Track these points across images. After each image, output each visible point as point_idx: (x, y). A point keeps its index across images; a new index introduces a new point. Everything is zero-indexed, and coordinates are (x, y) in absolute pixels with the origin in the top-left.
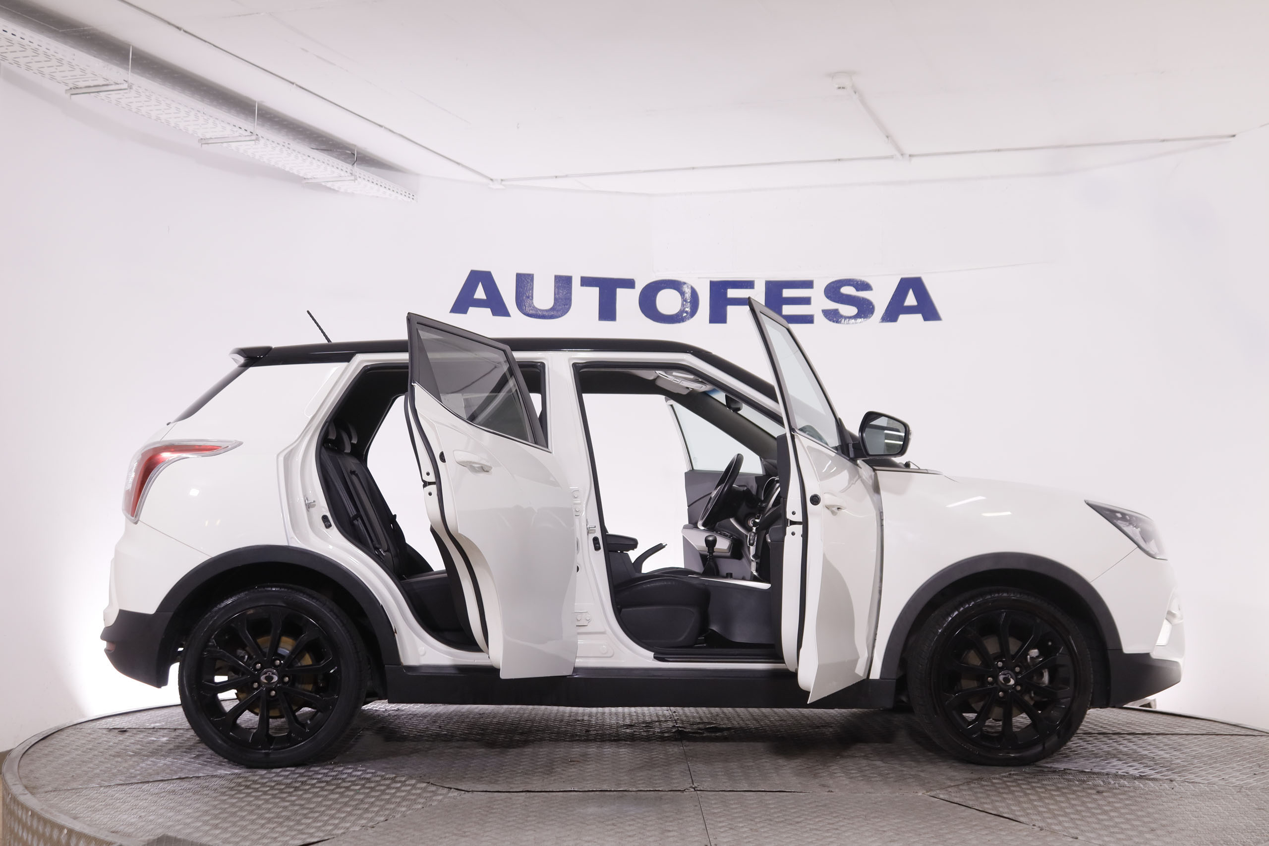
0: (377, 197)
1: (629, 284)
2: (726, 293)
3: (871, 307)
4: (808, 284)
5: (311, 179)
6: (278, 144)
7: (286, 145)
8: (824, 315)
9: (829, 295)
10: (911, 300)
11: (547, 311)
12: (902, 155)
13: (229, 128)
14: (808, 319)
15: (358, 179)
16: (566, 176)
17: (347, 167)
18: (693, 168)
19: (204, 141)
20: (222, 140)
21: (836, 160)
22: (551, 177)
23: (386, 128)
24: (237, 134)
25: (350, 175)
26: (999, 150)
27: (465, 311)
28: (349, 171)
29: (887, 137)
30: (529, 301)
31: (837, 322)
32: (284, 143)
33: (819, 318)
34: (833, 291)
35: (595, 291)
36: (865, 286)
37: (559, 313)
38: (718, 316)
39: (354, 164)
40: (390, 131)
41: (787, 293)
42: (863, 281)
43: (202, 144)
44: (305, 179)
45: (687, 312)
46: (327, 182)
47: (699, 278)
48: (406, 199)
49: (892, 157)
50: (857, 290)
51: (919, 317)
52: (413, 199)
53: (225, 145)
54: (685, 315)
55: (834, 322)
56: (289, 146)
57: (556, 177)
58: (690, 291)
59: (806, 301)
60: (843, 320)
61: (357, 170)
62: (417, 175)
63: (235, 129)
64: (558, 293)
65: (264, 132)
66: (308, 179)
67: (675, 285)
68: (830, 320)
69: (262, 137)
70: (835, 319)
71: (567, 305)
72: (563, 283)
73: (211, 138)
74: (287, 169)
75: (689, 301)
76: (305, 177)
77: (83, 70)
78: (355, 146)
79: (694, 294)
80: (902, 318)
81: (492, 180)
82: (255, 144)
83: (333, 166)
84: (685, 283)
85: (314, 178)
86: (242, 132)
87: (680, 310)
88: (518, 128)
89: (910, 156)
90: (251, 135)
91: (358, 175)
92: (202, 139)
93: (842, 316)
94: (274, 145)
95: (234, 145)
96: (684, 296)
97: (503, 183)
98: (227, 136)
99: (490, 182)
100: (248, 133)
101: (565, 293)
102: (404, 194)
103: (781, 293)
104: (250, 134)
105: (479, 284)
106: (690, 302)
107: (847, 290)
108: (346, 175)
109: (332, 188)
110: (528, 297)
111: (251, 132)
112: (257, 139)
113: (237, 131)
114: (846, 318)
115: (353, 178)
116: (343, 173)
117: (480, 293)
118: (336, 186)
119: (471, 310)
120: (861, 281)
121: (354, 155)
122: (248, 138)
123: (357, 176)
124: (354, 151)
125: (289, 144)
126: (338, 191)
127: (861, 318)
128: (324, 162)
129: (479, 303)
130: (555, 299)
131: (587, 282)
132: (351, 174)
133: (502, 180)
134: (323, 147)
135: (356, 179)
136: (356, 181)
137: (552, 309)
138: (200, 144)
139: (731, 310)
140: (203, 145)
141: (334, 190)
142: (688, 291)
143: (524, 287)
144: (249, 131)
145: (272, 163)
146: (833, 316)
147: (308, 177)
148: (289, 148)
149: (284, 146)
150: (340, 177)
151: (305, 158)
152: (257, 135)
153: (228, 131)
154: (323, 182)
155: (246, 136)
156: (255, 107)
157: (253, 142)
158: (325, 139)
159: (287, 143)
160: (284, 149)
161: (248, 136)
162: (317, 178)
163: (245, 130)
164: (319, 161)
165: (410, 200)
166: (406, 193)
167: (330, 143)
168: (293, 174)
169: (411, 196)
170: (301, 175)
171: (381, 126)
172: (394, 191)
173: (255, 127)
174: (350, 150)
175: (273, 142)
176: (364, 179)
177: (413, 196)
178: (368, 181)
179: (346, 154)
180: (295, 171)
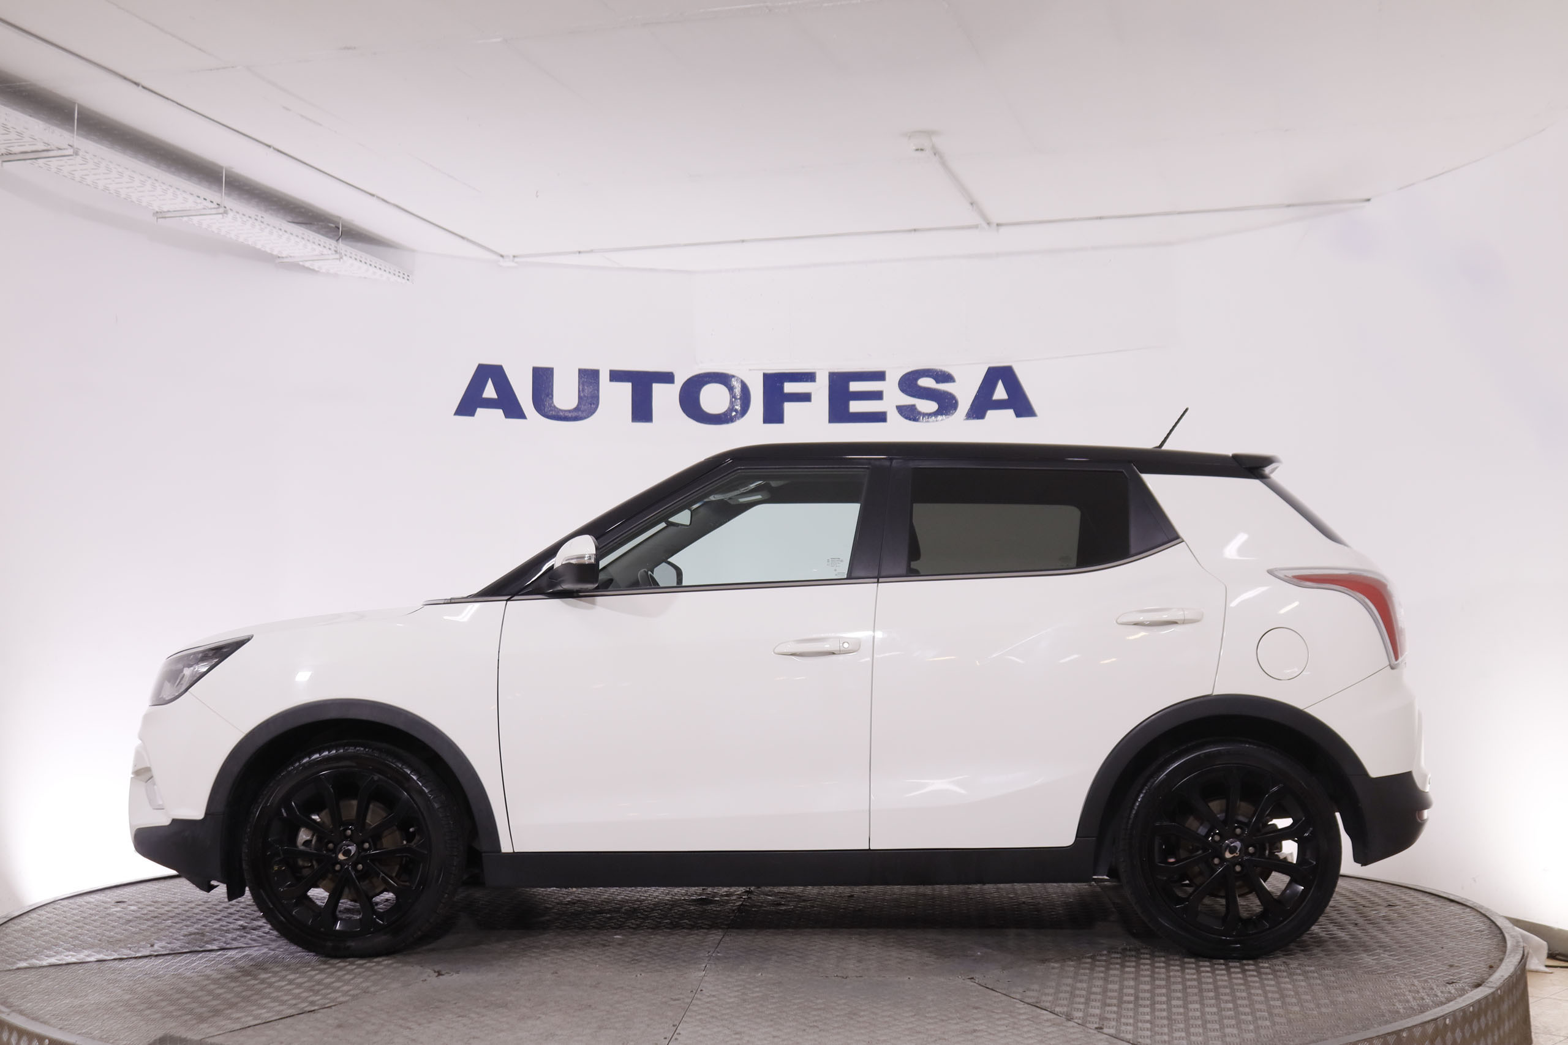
0: (365, 278)
1: (667, 378)
2: (782, 388)
3: (954, 401)
4: (880, 376)
5: (286, 257)
6: (250, 217)
7: (259, 218)
8: (899, 412)
9: (905, 388)
11: (570, 411)
12: (988, 224)
13: (191, 199)
16: (592, 251)
17: (331, 243)
18: (743, 241)
19: (159, 215)
20: (183, 213)
21: (910, 231)
22: (574, 253)
23: (378, 198)
24: (200, 206)
25: (334, 252)
26: (1101, 218)
28: (333, 248)
29: (972, 204)
32: (257, 216)
33: (893, 416)
34: (909, 383)
35: (626, 388)
38: (774, 415)
39: (337, 240)
40: (383, 200)
41: (855, 386)
42: (944, 372)
43: (157, 218)
44: (279, 257)
45: (736, 411)
46: (306, 261)
47: (750, 370)
48: (400, 280)
49: (976, 227)
50: (938, 382)
52: (408, 280)
53: (185, 219)
54: (734, 414)
56: (263, 220)
57: (579, 252)
58: (740, 386)
61: (343, 246)
62: (413, 251)
63: (198, 200)
64: (583, 390)
65: (232, 203)
66: (283, 257)
67: (723, 379)
69: (231, 210)
72: (589, 378)
73: (169, 211)
74: (259, 246)
75: (739, 397)
76: (280, 256)
77: (20, 134)
78: (340, 218)
81: (502, 256)
82: (223, 218)
83: (314, 243)
85: (291, 257)
86: (207, 204)
88: (537, 196)
89: (998, 225)
90: (218, 208)
91: (343, 252)
92: (157, 212)
93: (920, 413)
94: (245, 219)
95: (195, 219)
97: (516, 260)
98: (188, 209)
99: (501, 259)
100: (214, 205)
102: (397, 274)
104: (217, 206)
105: (487, 381)
106: (740, 399)
107: (926, 382)
108: (330, 252)
109: (311, 267)
111: (218, 204)
112: (226, 212)
113: (201, 203)
114: (924, 415)
115: (337, 256)
116: (326, 251)
117: (490, 392)
118: (316, 266)
119: (479, 411)
121: (339, 228)
122: (214, 211)
123: (343, 254)
124: (339, 223)
125: (262, 217)
126: (318, 272)
127: (942, 414)
128: (303, 238)
129: (489, 404)
130: (580, 398)
131: (617, 376)
132: (336, 251)
133: (514, 257)
134: (300, 220)
135: (341, 258)
136: (341, 260)
137: (577, 409)
138: (156, 218)
139: (789, 407)
140: (159, 220)
141: (313, 270)
144: (215, 203)
145: (241, 240)
147: (284, 256)
148: (262, 222)
149: (256, 219)
150: (322, 255)
151: (281, 233)
152: (225, 207)
153: (190, 203)
154: (302, 261)
155: (211, 209)
156: (222, 173)
157: (221, 216)
158: (303, 210)
159: (260, 216)
160: (257, 223)
161: (214, 208)
162: (294, 257)
163: (212, 202)
164: (297, 236)
165: (404, 281)
166: (399, 272)
167: (310, 214)
168: (265, 252)
169: (406, 277)
170: (275, 253)
171: (373, 195)
172: (385, 271)
173: (222, 198)
174: (333, 222)
175: (244, 215)
176: (351, 257)
177: (408, 276)
178: (356, 259)
179: (330, 227)
180: (268, 249)
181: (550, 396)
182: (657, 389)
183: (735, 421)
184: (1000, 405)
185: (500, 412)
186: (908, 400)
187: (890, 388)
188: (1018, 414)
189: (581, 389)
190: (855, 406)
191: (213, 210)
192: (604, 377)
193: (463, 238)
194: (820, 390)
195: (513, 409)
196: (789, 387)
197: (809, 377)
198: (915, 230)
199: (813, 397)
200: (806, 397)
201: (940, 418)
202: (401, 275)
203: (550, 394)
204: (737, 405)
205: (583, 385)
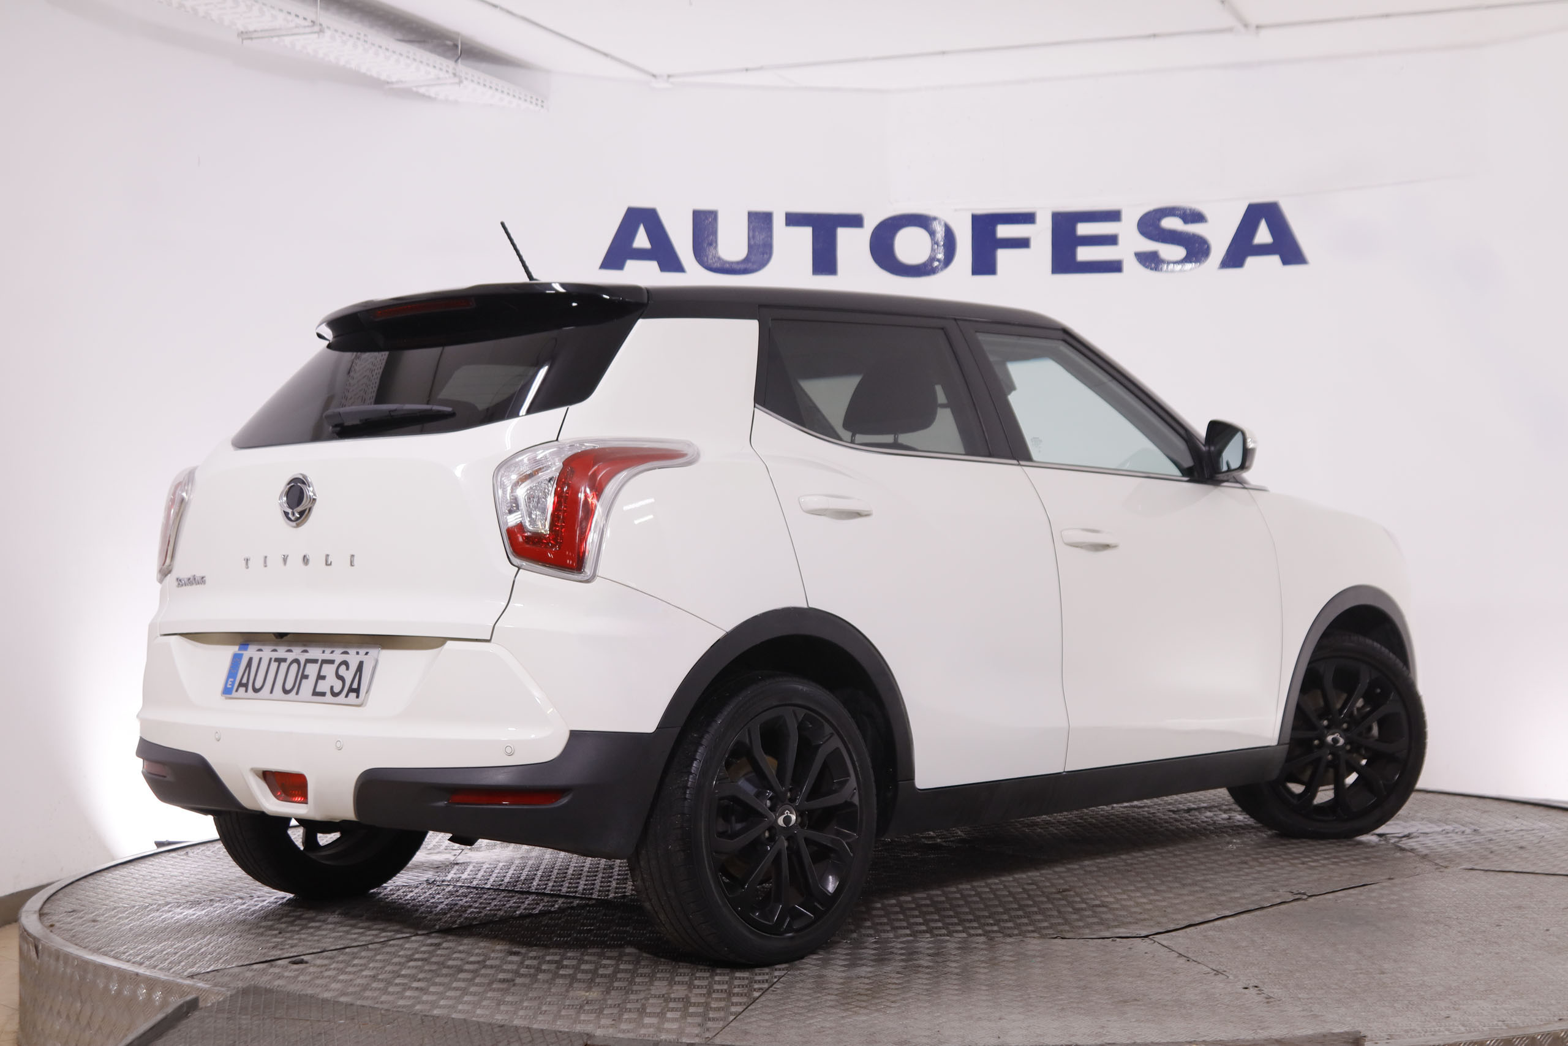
0: (490, 105)
1: (855, 221)
2: (994, 232)
4: (1113, 216)
5: (397, 82)
6: (350, 36)
7: (362, 37)
8: (1138, 260)
10: (1263, 235)
11: (738, 263)
12: (1246, 26)
13: (281, 15)
14: (1114, 267)
15: (465, 81)
16: (761, 68)
17: (447, 64)
18: (944, 53)
19: (245, 35)
20: (272, 33)
21: (1150, 36)
22: (740, 70)
23: (502, 9)
24: (292, 25)
25: (452, 75)
26: (1387, 16)
28: (451, 70)
29: (1223, 2)
31: (1156, 269)
32: (359, 34)
33: (1131, 265)
34: (1150, 225)
35: (806, 234)
36: (1196, 217)
38: (984, 264)
39: (458, 59)
40: (508, 11)
41: (1084, 229)
42: (1194, 210)
43: (242, 40)
44: (388, 83)
45: (938, 260)
46: (421, 86)
47: (956, 210)
48: (533, 107)
49: (1230, 30)
51: (1275, 259)
52: (542, 106)
53: (275, 39)
54: (936, 264)
55: (1151, 269)
56: (366, 38)
57: (747, 70)
58: (944, 230)
59: (1111, 240)
60: (1166, 266)
61: (463, 68)
62: (545, 71)
63: (290, 18)
64: (754, 237)
65: (329, 18)
66: (392, 83)
67: (921, 221)
68: (1147, 267)
69: (328, 27)
72: (760, 222)
73: (255, 31)
74: (363, 70)
75: (942, 243)
76: (389, 80)
78: (458, 34)
80: (1251, 261)
81: (654, 76)
82: (319, 38)
83: (428, 64)
84: (935, 219)
85: (402, 82)
86: (300, 21)
87: (930, 256)
89: (1258, 27)
90: (313, 25)
91: (463, 75)
92: (242, 32)
93: (1163, 261)
94: (344, 38)
95: (287, 40)
97: (671, 80)
98: (278, 27)
99: (653, 79)
100: (308, 23)
102: (529, 99)
103: (1074, 229)
104: (310, 24)
106: (944, 245)
107: (1171, 223)
108: (447, 76)
109: (427, 94)
111: (312, 21)
112: (321, 31)
113: (292, 20)
114: (1169, 263)
115: (457, 80)
116: (442, 74)
117: (641, 240)
118: (432, 92)
120: (1190, 210)
121: (458, 47)
122: (308, 30)
123: (463, 77)
124: (457, 40)
125: (365, 35)
126: (435, 99)
127: (1191, 262)
128: (415, 59)
130: (750, 247)
131: (794, 220)
132: (455, 75)
133: (669, 76)
134: (412, 37)
135: (461, 82)
136: (462, 85)
137: (746, 260)
139: (1003, 256)
140: (244, 41)
141: (430, 97)
144: (309, 20)
145: (342, 63)
146: (1150, 260)
148: (365, 41)
149: (358, 38)
150: (438, 79)
151: (388, 53)
152: (321, 25)
153: (280, 21)
154: (414, 87)
155: (305, 27)
157: (316, 35)
158: (415, 25)
159: (362, 34)
160: (360, 43)
161: (308, 26)
162: (405, 82)
163: (305, 18)
164: (408, 57)
165: (538, 108)
166: (531, 98)
167: (424, 30)
168: (372, 76)
169: (539, 102)
170: (384, 77)
171: (495, 6)
172: (514, 96)
173: (317, 12)
174: (451, 39)
175: (343, 33)
176: (472, 81)
177: (542, 101)
178: (479, 83)
179: (446, 45)
180: (374, 73)
181: (714, 245)
182: (843, 234)
183: (938, 272)
184: (1263, 250)
186: (1149, 246)
187: (1127, 232)
188: (1286, 261)
189: (751, 235)
190: (1084, 254)
191: (307, 28)
192: (779, 221)
193: (606, 55)
194: (1041, 234)
196: (1004, 231)
197: (1028, 218)
198: (1155, 36)
199: (1032, 243)
200: (1023, 243)
201: (1188, 266)
202: (534, 101)
203: (713, 243)
204: (940, 253)
205: (754, 231)
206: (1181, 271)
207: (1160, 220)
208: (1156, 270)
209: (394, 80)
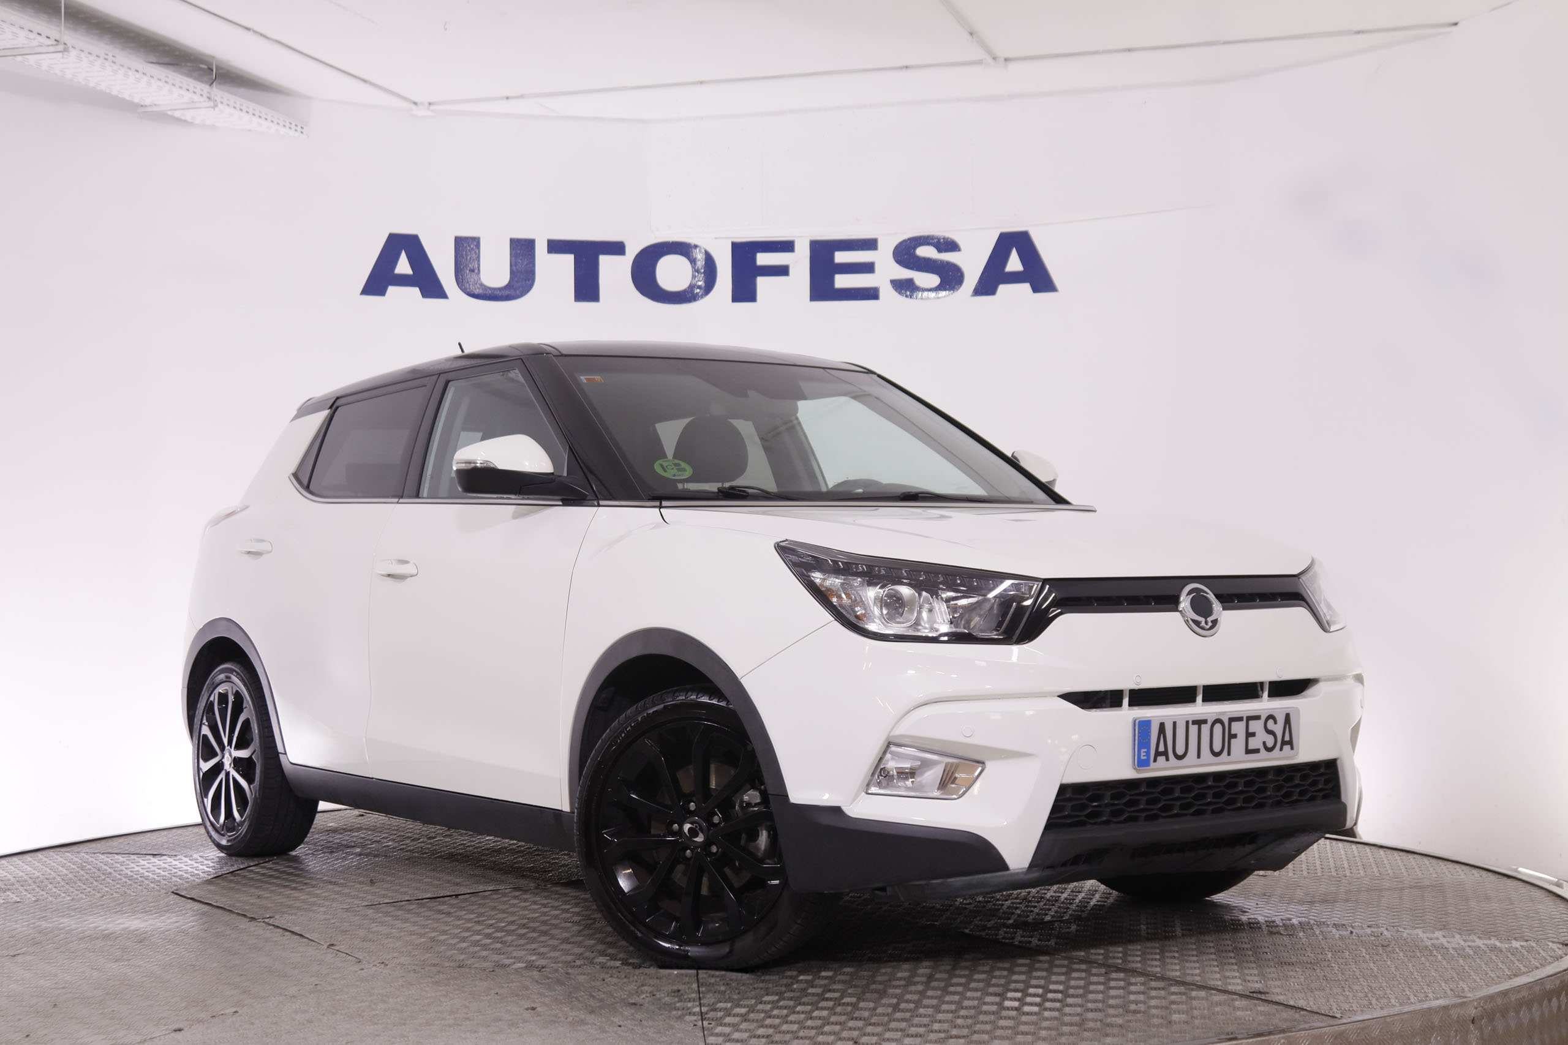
0: (250, 130)
1: (617, 248)
2: (754, 260)
4: (870, 244)
5: (150, 106)
6: (98, 56)
7: (110, 57)
10: (1014, 264)
11: (500, 289)
12: (995, 58)
13: (22, 34)
14: (871, 294)
15: (220, 105)
16: (522, 96)
17: (202, 87)
18: (701, 83)
20: (14, 52)
21: (901, 68)
22: (500, 98)
23: (255, 32)
24: (35, 43)
25: (207, 100)
26: (1129, 50)
27: (382, 292)
28: (205, 94)
29: (971, 34)
30: (474, 275)
32: (107, 54)
33: (887, 292)
34: (905, 254)
35: (568, 260)
36: (950, 246)
37: (518, 292)
38: (744, 292)
39: (212, 83)
40: (262, 35)
41: (841, 257)
44: (142, 106)
45: (699, 287)
46: (175, 110)
47: (716, 238)
48: (292, 133)
49: (979, 62)
50: (940, 251)
51: (1026, 287)
52: (302, 132)
53: (19, 58)
56: (114, 59)
57: (507, 98)
59: (868, 268)
61: (218, 92)
62: (308, 98)
63: (31, 36)
65: (74, 38)
66: (146, 106)
67: (682, 249)
69: (73, 47)
70: (908, 293)
71: (529, 280)
72: (522, 250)
74: (114, 92)
75: (703, 271)
76: (142, 104)
78: (213, 57)
79: (710, 261)
80: (1002, 288)
81: (415, 103)
82: (63, 57)
83: (181, 88)
84: (696, 246)
85: (155, 105)
86: (43, 40)
88: (446, 29)
89: (1006, 60)
90: (57, 45)
91: (218, 99)
94: (91, 58)
95: (32, 59)
96: (695, 264)
97: (432, 107)
98: (20, 46)
99: (414, 107)
100: (51, 42)
101: (525, 263)
102: (288, 125)
103: (832, 258)
104: (56, 43)
106: (704, 273)
107: (925, 252)
108: (201, 99)
109: (183, 118)
110: (472, 271)
111: (56, 40)
112: (66, 50)
113: (34, 39)
115: (211, 104)
116: (196, 98)
118: (188, 116)
119: (391, 290)
120: (944, 238)
121: (212, 70)
122: (52, 49)
123: (218, 101)
124: (212, 65)
125: (113, 56)
126: (192, 123)
127: (945, 290)
128: (166, 82)
129: (403, 281)
130: (512, 272)
131: (555, 247)
132: (209, 98)
133: (430, 104)
134: (166, 60)
135: (216, 106)
136: (217, 109)
141: (185, 121)
142: (700, 257)
143: (467, 255)
144: (52, 39)
145: (92, 84)
146: (905, 287)
148: (114, 62)
149: (106, 59)
150: (193, 102)
151: (138, 75)
152: (65, 44)
153: (21, 39)
154: (171, 110)
155: (49, 46)
156: (61, 3)
157: (60, 55)
158: (167, 48)
159: (110, 55)
160: (107, 64)
161: (52, 45)
162: (159, 105)
163: (48, 37)
164: (159, 80)
165: (297, 134)
166: (291, 123)
167: (177, 53)
168: (124, 99)
169: (299, 128)
170: (136, 100)
171: (248, 29)
172: (272, 121)
173: (60, 32)
174: (203, 62)
175: (90, 53)
176: (228, 105)
177: (302, 128)
178: (235, 108)
179: (202, 69)
180: (126, 96)
182: (605, 261)
185: (415, 291)
186: (904, 273)
188: (1036, 289)
190: (842, 281)
191: (51, 47)
192: (541, 249)
193: (365, 81)
194: (800, 262)
195: (431, 287)
196: (763, 259)
197: (787, 246)
198: (907, 67)
200: (782, 271)
201: (943, 293)
202: (293, 126)
206: (935, 298)
207: (915, 248)
208: (911, 297)
209: (147, 102)
